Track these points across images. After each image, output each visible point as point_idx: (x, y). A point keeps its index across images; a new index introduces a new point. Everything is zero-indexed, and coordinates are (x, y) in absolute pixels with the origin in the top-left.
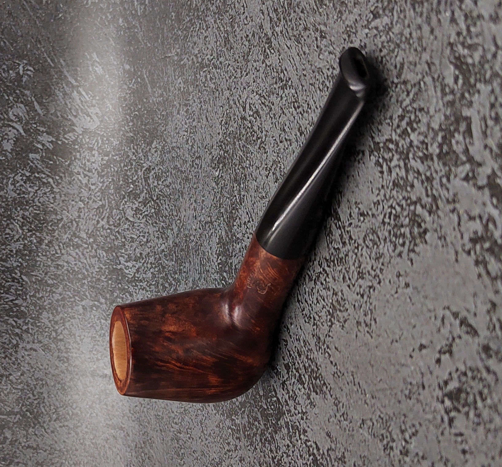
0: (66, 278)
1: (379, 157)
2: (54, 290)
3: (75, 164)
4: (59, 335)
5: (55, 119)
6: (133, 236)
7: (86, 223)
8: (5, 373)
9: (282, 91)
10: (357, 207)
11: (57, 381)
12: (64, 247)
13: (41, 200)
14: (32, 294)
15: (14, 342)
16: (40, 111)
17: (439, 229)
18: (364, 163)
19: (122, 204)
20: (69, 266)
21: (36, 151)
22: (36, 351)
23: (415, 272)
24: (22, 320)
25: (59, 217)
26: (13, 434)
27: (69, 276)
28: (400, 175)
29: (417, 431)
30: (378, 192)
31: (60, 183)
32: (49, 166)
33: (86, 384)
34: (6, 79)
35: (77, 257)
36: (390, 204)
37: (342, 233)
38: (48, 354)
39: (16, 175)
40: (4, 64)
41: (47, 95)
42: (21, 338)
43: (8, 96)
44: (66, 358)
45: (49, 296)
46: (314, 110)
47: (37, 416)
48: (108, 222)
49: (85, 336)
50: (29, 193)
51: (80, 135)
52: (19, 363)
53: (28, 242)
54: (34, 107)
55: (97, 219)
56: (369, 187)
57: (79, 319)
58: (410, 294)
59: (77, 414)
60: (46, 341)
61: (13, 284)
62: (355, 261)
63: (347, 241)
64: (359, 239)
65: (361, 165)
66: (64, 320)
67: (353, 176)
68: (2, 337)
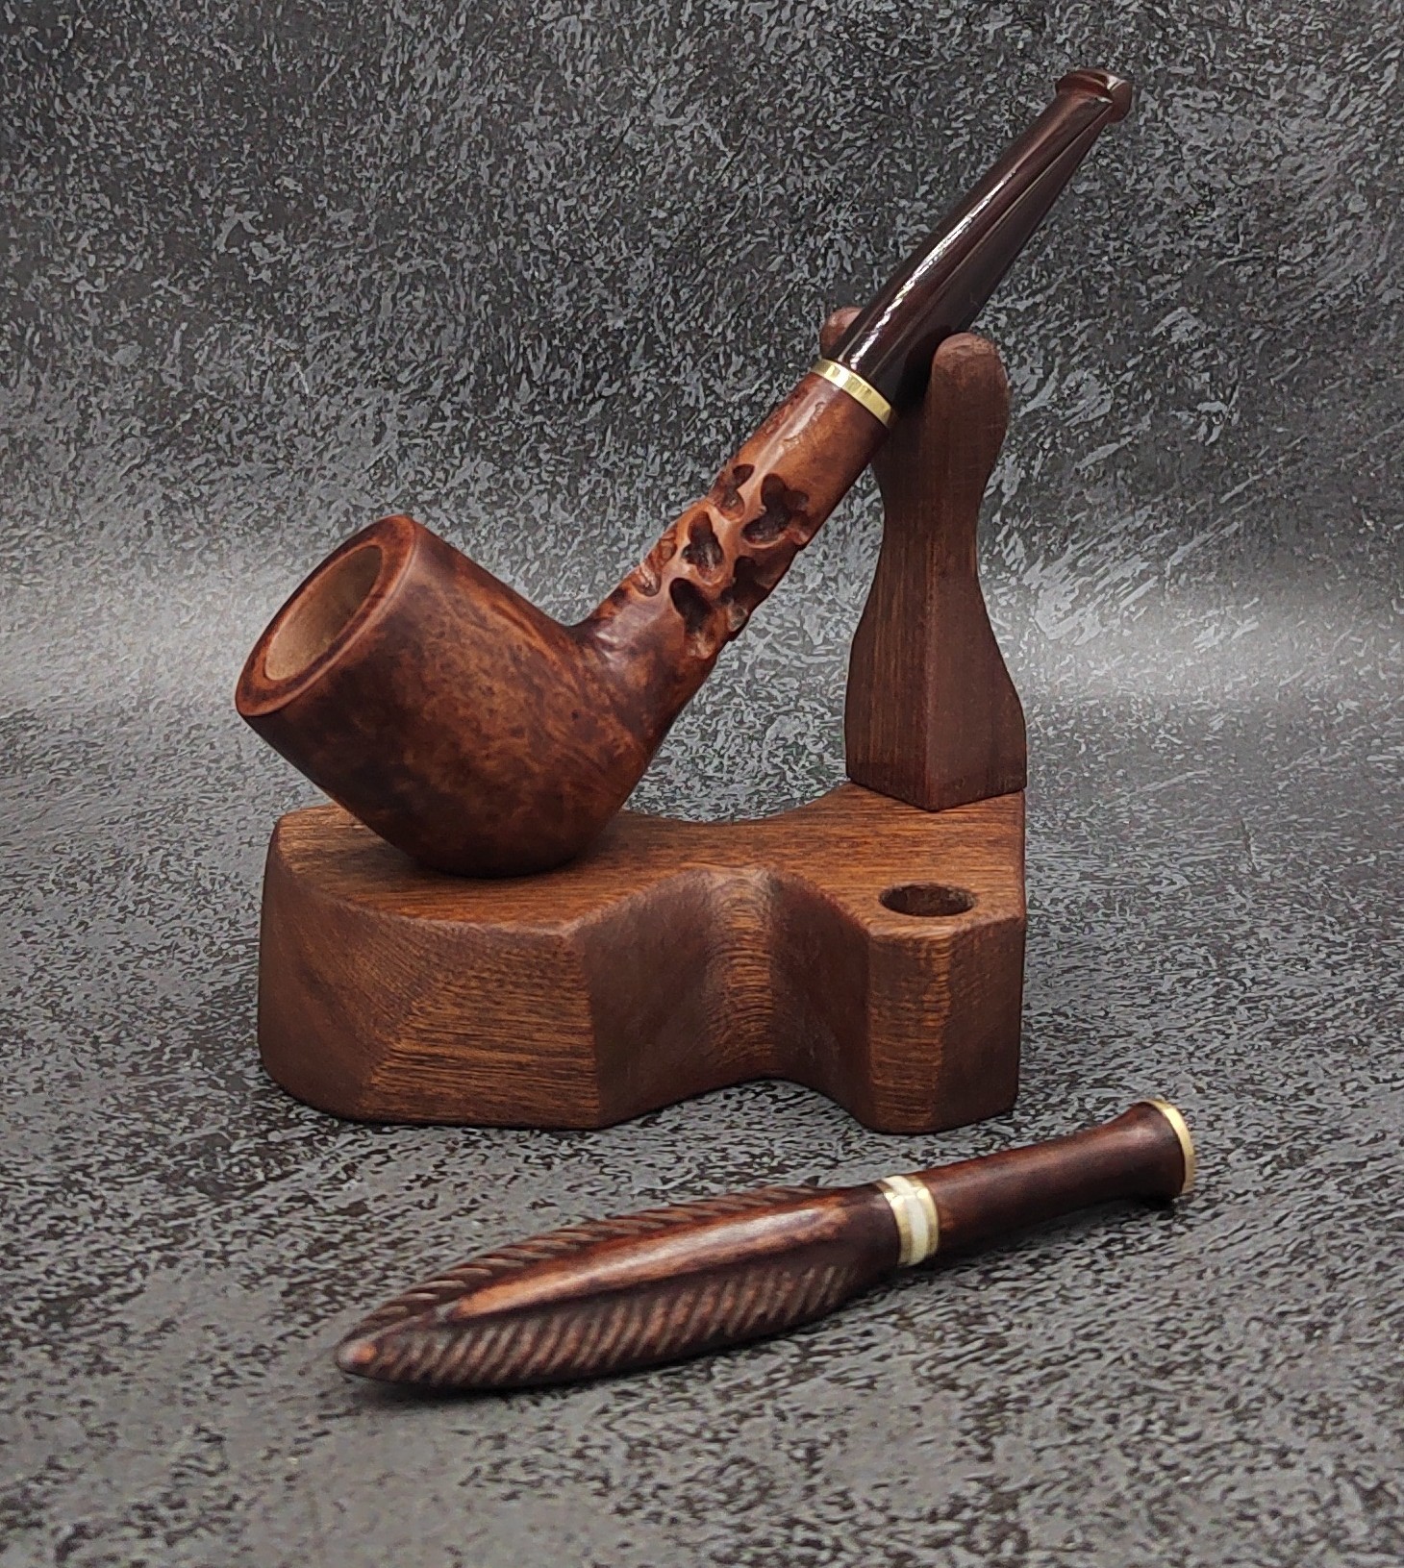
0: (596, 532)
1: (976, 1509)
2: (559, 497)
4: (423, 510)
5: (1067, 504)
6: (721, 737)
8: (308, 347)
11: (286, 503)
14: (548, 430)
15: (403, 378)
16: (1088, 460)
18: (957, 1460)
20: (630, 543)
22: (377, 441)
24: (469, 401)
26: (124, 369)
27: (601, 543)
30: (878, 1503)
34: (1186, 362)
36: (846, 1542)
37: (756, 1388)
38: (366, 477)
40: (1231, 358)
41: (1136, 480)
42: (416, 396)
43: (1136, 367)
45: (542, 482)
47: (178, 442)
48: (762, 664)
51: (1019, 580)
52: (339, 389)
53: (703, 421)
54: (1102, 444)
55: (770, 628)
56: (890, 1475)
59: (187, 564)
60: (406, 470)
61: (579, 375)
62: (679, 1431)
63: (733, 1406)
64: (743, 1444)
65: (953, 1452)
66: (469, 526)
67: (919, 1425)
68: (419, 341)
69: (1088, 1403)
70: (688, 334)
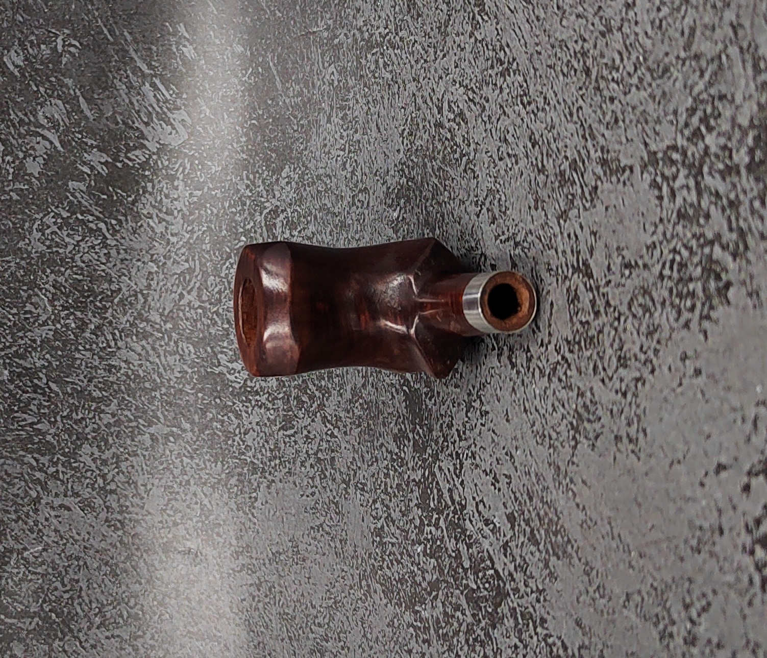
0: (123, 387)
1: (656, 174)
2: (102, 407)
3: (144, 200)
4: (108, 484)
5: (112, 126)
7: (160, 297)
8: (15, 547)
9: (502, 79)
10: (619, 255)
11: (103, 560)
12: (121, 336)
13: (86, 258)
14: (65, 414)
15: (34, 494)
16: (88, 113)
17: (748, 281)
18: (632, 185)
19: (225, 267)
20: (129, 368)
21: (80, 177)
22: (69, 509)
23: (711, 351)
24: (48, 457)
25: (114, 287)
26: (26, 651)
27: (129, 385)
28: (689, 200)
29: (709, 604)
30: (653, 228)
31: (118, 231)
32: (101, 202)
33: (153, 565)
34: (35, 58)
35: (143, 353)
36: (672, 246)
37: (594, 297)
39: (45, 216)
40: (33, 33)
41: (100, 87)
42: (45, 488)
43: (37, 86)
44: (119, 521)
45: (94, 417)
46: (555, 107)
47: (68, 620)
48: (199, 296)
49: (153, 484)
50: (66, 246)
51: (154, 154)
52: (40, 530)
53: (62, 326)
54: (79, 106)
55: (179, 292)
56: (639, 222)
57: (144, 456)
58: (702, 385)
59: (136, 616)
60: (86, 493)
61: (34, 396)
62: (614, 340)
63: (602, 310)
64: (621, 304)
65: (628, 188)
66: (118, 458)
67: (615, 206)
68: (14, 485)
69: (604, 114)
70: (13, 335)
